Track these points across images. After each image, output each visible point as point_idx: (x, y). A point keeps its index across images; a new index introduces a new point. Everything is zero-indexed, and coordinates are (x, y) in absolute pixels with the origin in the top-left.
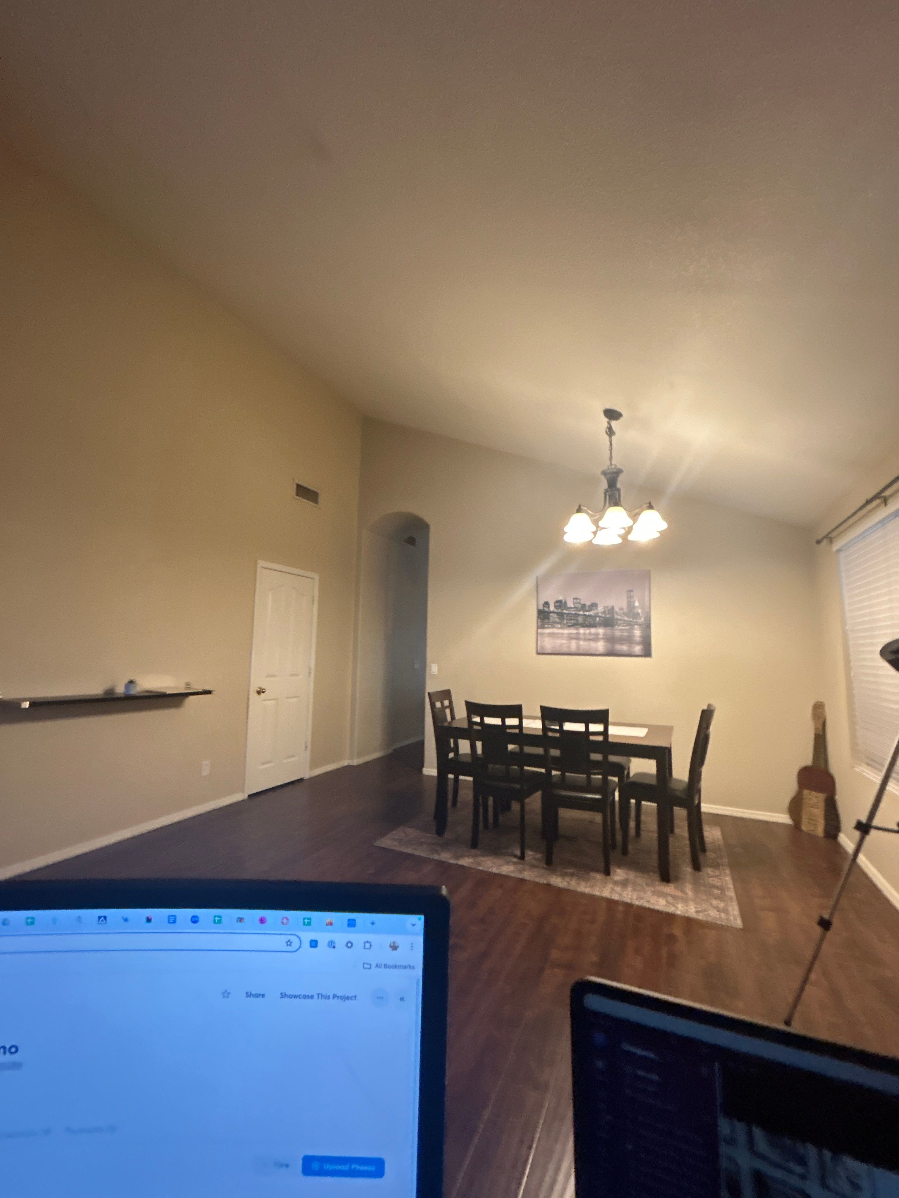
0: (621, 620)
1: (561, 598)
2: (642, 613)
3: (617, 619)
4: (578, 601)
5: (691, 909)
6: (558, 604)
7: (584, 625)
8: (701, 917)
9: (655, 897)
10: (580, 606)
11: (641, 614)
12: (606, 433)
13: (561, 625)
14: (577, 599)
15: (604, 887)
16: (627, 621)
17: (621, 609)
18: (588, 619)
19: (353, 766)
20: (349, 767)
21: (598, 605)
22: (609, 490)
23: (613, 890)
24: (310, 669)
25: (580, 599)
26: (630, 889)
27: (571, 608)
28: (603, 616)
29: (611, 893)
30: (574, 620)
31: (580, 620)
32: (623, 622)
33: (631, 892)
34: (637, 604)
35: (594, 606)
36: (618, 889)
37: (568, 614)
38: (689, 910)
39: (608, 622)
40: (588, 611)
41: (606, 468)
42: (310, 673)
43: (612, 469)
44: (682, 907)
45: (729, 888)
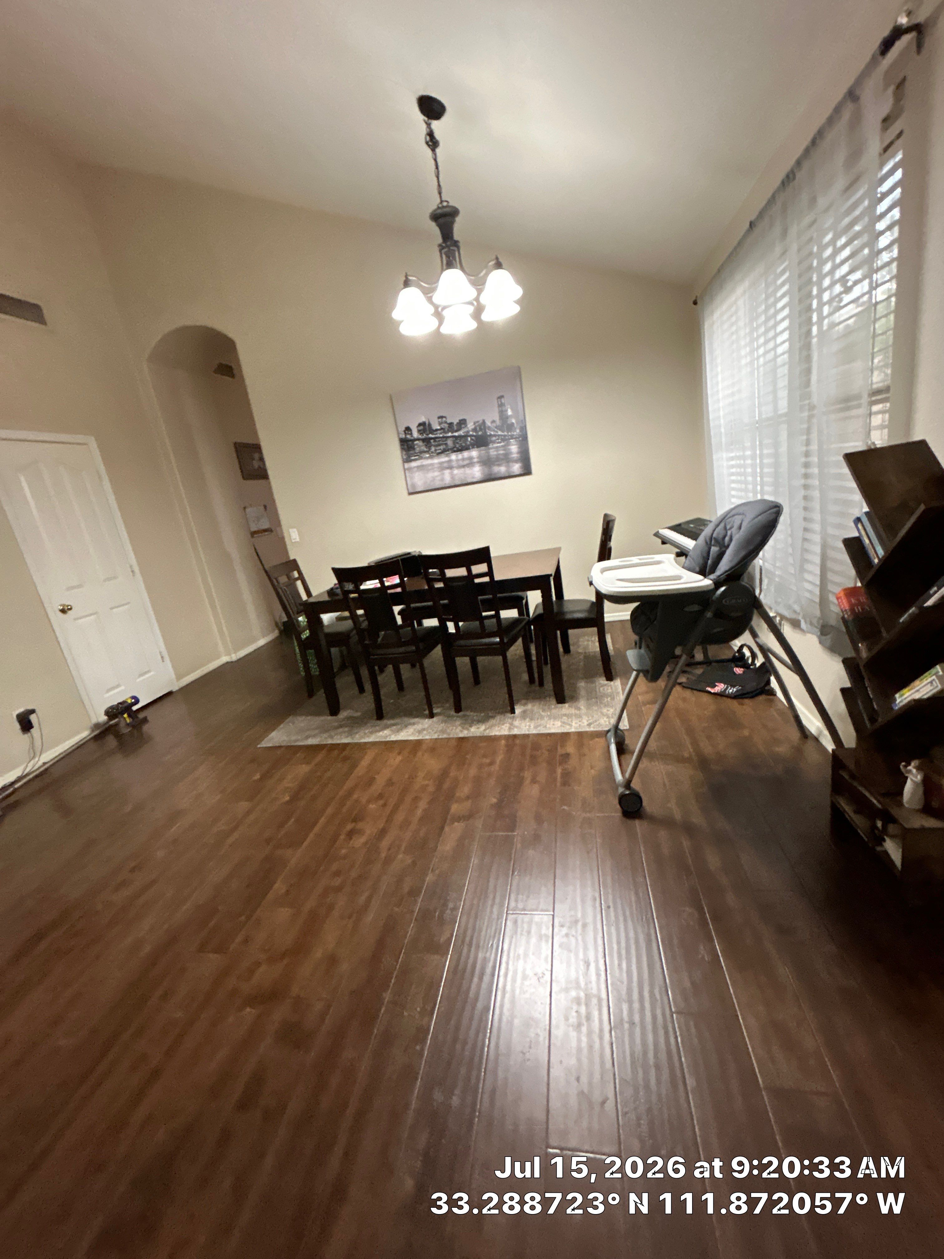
0: (495, 436)
1: (423, 419)
2: (517, 423)
3: (491, 435)
4: (444, 419)
5: (583, 723)
6: (421, 428)
7: (455, 449)
8: (592, 729)
9: (552, 720)
10: (446, 425)
11: (515, 425)
12: (427, 143)
13: (429, 454)
14: (441, 417)
15: (503, 724)
16: (501, 435)
17: (493, 422)
18: (458, 441)
19: (232, 662)
20: (227, 663)
21: (468, 421)
22: (444, 245)
23: (511, 724)
24: (131, 566)
25: (445, 417)
26: (528, 719)
27: (437, 430)
28: (474, 434)
29: (510, 729)
30: (442, 444)
31: (450, 443)
32: (497, 437)
33: (529, 722)
34: (510, 412)
35: (463, 422)
36: (517, 723)
37: (434, 439)
38: (582, 725)
39: (481, 441)
40: (456, 431)
41: (435, 207)
42: (133, 571)
43: (443, 207)
44: (576, 723)
45: (618, 693)
